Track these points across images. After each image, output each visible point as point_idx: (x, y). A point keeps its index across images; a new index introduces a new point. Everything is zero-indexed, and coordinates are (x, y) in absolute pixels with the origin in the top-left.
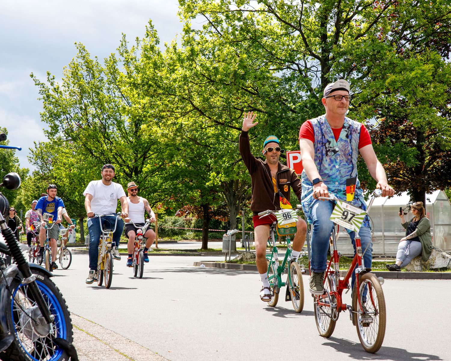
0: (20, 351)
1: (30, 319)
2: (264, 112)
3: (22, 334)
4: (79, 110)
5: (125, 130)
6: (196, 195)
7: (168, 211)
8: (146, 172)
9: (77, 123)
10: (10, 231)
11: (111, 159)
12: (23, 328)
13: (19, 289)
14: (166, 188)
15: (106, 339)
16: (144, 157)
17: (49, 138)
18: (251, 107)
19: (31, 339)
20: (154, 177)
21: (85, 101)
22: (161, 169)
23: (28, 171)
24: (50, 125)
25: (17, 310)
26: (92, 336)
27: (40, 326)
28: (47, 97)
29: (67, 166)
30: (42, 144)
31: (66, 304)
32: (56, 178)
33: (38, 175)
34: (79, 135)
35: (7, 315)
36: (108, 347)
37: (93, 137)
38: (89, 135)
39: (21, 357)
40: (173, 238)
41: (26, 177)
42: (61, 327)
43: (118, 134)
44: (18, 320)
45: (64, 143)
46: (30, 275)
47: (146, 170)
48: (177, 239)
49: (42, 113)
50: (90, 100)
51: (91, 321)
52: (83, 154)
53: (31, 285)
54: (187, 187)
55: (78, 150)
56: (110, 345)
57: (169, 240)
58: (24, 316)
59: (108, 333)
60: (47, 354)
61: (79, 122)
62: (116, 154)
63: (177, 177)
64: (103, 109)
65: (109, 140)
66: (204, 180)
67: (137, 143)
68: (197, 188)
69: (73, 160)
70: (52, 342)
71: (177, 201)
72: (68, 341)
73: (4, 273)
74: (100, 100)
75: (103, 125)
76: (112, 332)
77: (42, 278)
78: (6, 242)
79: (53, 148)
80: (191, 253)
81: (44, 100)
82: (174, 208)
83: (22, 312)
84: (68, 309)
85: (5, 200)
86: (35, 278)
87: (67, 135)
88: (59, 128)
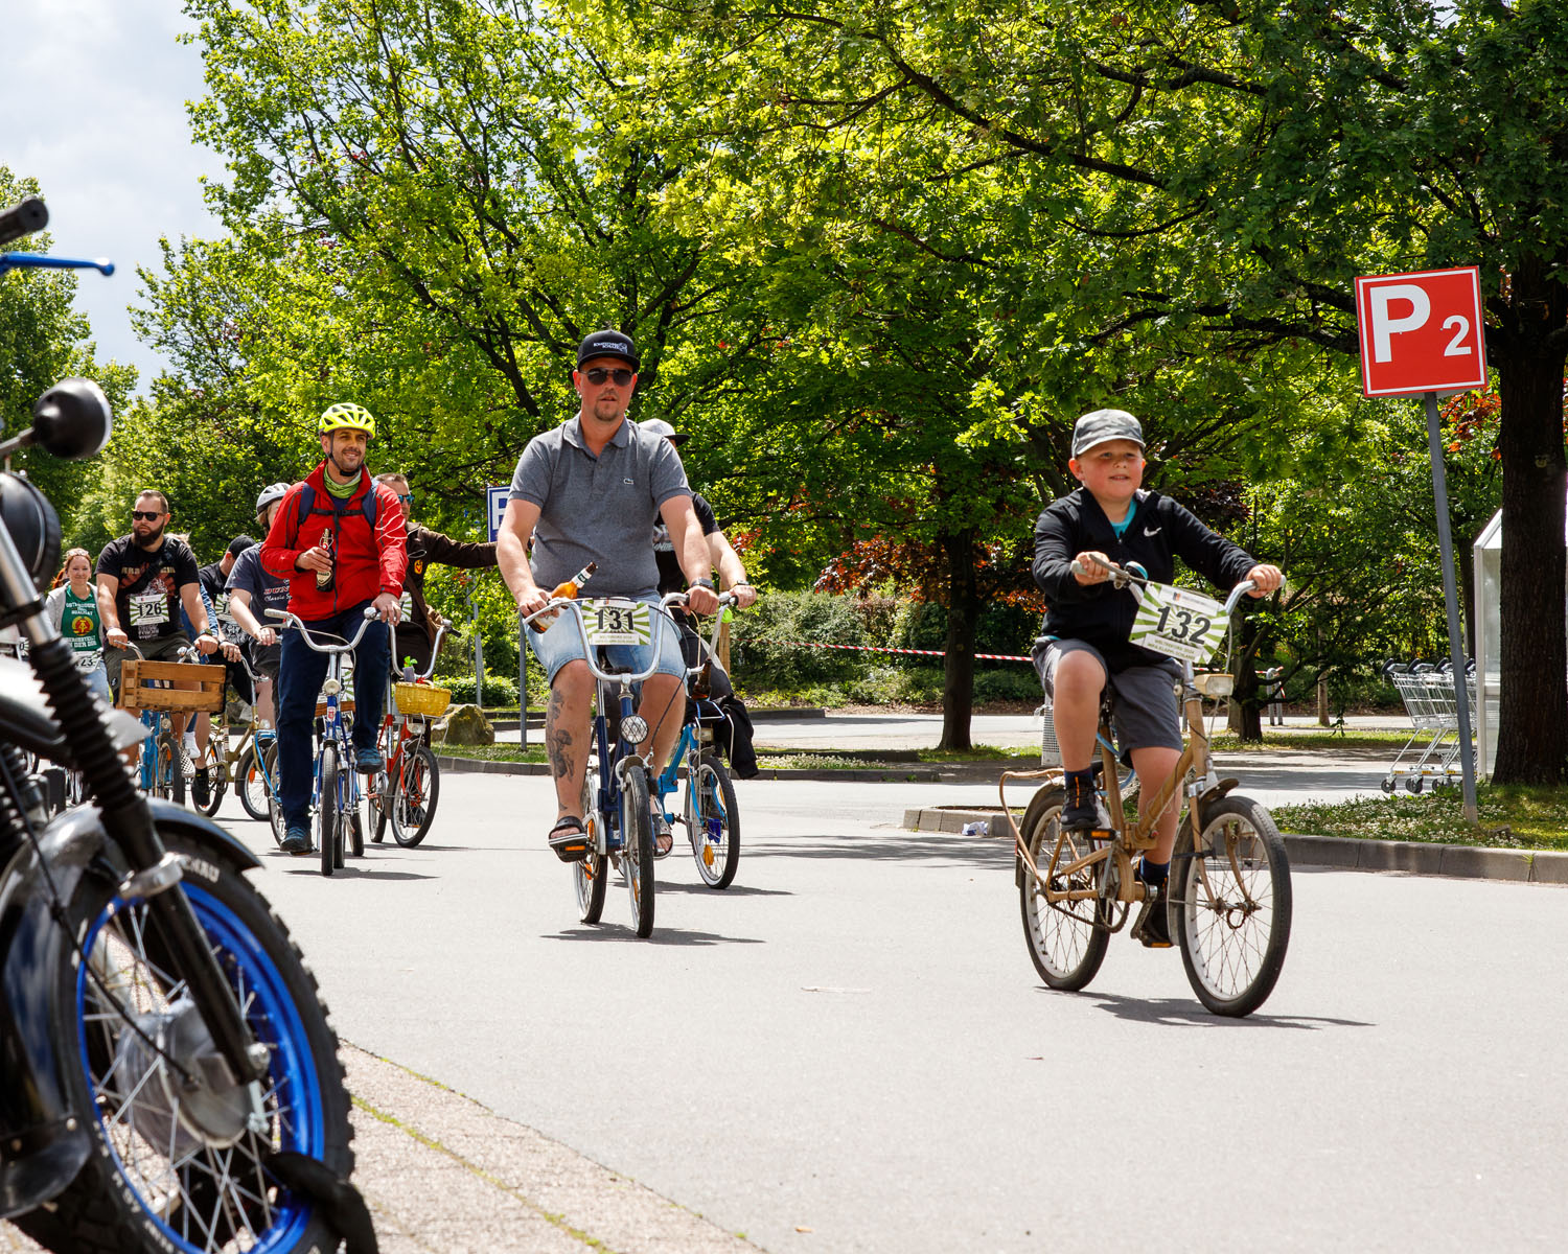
0: (118, 1204)
1: (160, 1061)
2: (1243, 87)
3: (124, 1130)
4: (366, 88)
5: (577, 179)
6: (913, 487)
7: (781, 566)
8: (677, 381)
9: (356, 150)
10: (64, 650)
11: (508, 319)
12: (129, 1101)
13: (111, 921)
14: (771, 458)
15: (503, 1163)
16: (668, 308)
17: (226, 223)
18: (1182, 65)
19: (166, 1155)
20: (714, 401)
21: (395, 46)
22: (746, 364)
23: (130, 380)
24: (232, 161)
25: (102, 1016)
26: (440, 1148)
27: (204, 1096)
28: (221, 29)
29: (310, 351)
30: (198, 252)
31: (320, 994)
32: (257, 407)
33: (179, 395)
34: (362, 205)
35: (61, 1040)
36: (513, 1202)
37: (430, 213)
38: (413, 206)
39: (123, 1231)
40: (804, 695)
41: (125, 405)
42: (298, 1101)
43: (542, 198)
44: (108, 1065)
45: (297, 243)
46: (156, 858)
47: (678, 371)
48: (823, 698)
49: (198, 101)
50: (415, 42)
51: (429, 1081)
52: (381, 295)
53: (163, 905)
54: (870, 448)
55: (360, 276)
56: (523, 1192)
57: (786, 704)
58: (134, 1048)
59: (511, 1139)
60: (239, 1223)
61: (363, 145)
62: (535, 294)
63: (820, 405)
64: (476, 81)
65: (501, 227)
66: (955, 416)
67: (636, 240)
68: (919, 454)
69: (334, 322)
70: (259, 1169)
71: (822, 517)
72: (331, 1166)
73: (43, 845)
74: (461, 40)
75: (476, 159)
76: (531, 1133)
77: (210, 872)
78: (48, 704)
79: (244, 270)
80: (892, 767)
81: (204, 46)
82: (810, 553)
83: (126, 1027)
84: (330, 1021)
85: (42, 505)
86: (179, 874)
87: (307, 208)
88: (272, 176)
